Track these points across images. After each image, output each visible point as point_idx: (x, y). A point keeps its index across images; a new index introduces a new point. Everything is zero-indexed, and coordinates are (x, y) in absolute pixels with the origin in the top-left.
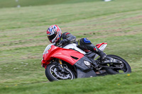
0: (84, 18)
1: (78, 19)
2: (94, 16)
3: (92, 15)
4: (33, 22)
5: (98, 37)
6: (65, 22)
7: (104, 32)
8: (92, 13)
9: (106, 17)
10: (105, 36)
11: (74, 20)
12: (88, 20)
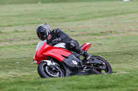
0: (102, 17)
1: (96, 17)
2: (111, 15)
3: (109, 14)
4: (52, 18)
5: (115, 36)
6: (83, 20)
7: (120, 31)
8: (110, 12)
9: (123, 16)
10: (121, 35)
11: (92, 18)
12: (106, 18)
